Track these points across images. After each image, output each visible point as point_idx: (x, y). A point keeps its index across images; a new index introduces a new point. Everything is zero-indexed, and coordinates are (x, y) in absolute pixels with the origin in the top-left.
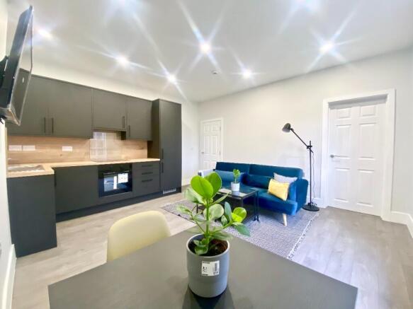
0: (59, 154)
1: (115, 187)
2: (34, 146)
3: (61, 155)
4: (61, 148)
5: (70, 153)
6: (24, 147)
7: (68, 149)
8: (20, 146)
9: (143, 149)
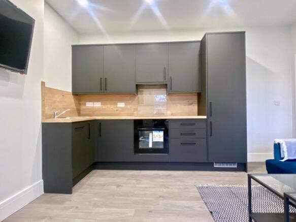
0: (115, 110)
1: (150, 146)
2: (100, 103)
3: (117, 110)
4: (117, 104)
5: (123, 109)
6: (95, 103)
7: (121, 105)
8: (92, 103)
9: (191, 104)
